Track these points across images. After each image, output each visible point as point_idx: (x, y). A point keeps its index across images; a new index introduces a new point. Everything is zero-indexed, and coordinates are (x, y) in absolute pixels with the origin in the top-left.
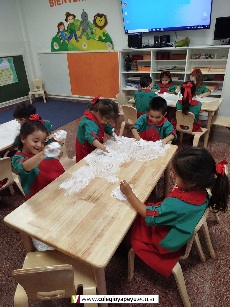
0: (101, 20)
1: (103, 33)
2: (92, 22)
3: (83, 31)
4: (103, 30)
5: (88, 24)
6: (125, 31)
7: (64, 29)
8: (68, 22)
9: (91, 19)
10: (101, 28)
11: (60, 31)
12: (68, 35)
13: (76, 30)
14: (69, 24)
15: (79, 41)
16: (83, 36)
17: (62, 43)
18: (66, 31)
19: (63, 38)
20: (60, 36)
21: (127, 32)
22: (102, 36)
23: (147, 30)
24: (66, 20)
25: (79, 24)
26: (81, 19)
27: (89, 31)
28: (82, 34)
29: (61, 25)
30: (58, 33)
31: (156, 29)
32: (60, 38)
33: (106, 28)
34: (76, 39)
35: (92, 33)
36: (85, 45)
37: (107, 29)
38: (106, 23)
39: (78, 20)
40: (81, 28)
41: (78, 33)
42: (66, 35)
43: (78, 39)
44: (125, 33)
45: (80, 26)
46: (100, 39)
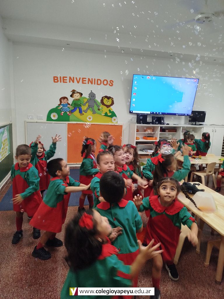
0: (108, 100)
1: (110, 110)
2: (100, 101)
3: (89, 106)
4: (109, 108)
5: (95, 102)
6: (130, 111)
7: (68, 103)
8: (73, 97)
9: (98, 99)
10: (108, 106)
11: (62, 104)
12: (72, 108)
13: (81, 105)
14: (74, 99)
15: (83, 114)
16: (89, 111)
17: (62, 114)
18: (69, 104)
19: (64, 110)
20: (62, 108)
21: (131, 112)
22: (108, 112)
23: (149, 113)
24: (71, 96)
25: (86, 101)
26: (88, 98)
27: (96, 108)
28: (88, 109)
29: (64, 99)
30: (59, 105)
31: (156, 113)
32: (61, 110)
33: (111, 107)
34: (80, 111)
35: (99, 110)
36: (90, 118)
37: (113, 108)
38: (113, 103)
39: (85, 98)
40: (87, 104)
41: (84, 108)
42: (69, 108)
43: (83, 112)
44: (130, 113)
45: (87, 102)
46: (106, 115)
